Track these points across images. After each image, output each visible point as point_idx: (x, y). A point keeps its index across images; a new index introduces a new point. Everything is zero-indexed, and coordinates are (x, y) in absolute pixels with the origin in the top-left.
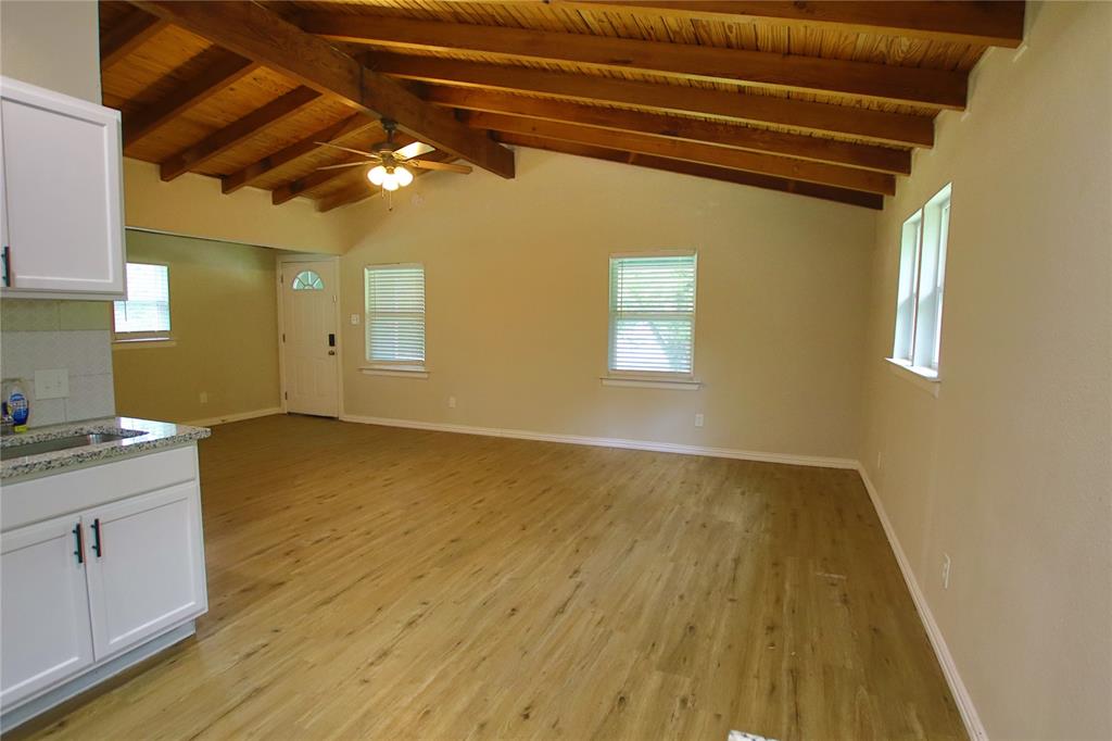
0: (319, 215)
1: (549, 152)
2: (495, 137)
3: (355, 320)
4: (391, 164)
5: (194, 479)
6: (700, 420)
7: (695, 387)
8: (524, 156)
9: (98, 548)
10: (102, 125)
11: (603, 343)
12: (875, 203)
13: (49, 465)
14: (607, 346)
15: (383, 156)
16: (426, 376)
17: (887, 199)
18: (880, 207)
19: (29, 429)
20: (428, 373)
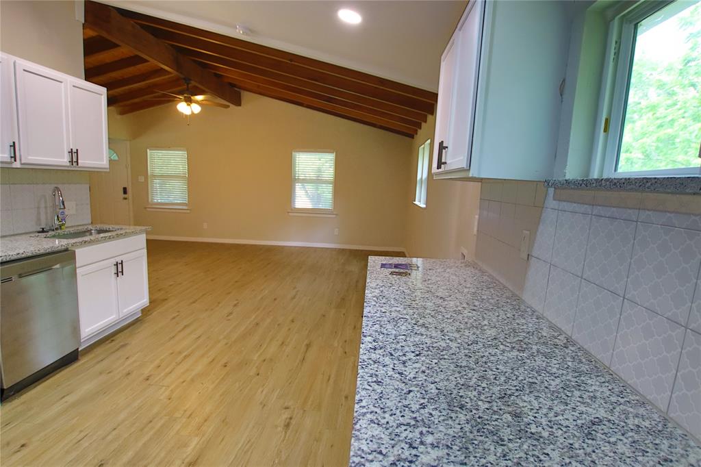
0: (119, 117)
1: (262, 96)
2: (232, 85)
3: (142, 179)
4: (189, 101)
5: (144, 248)
6: (336, 231)
7: (334, 216)
8: (246, 96)
9: (122, 272)
10: (102, 95)
11: (289, 195)
12: (412, 137)
13: (110, 237)
14: (291, 196)
15: (185, 97)
16: (188, 211)
17: (415, 136)
18: (413, 138)
19: (66, 227)
20: (190, 210)
